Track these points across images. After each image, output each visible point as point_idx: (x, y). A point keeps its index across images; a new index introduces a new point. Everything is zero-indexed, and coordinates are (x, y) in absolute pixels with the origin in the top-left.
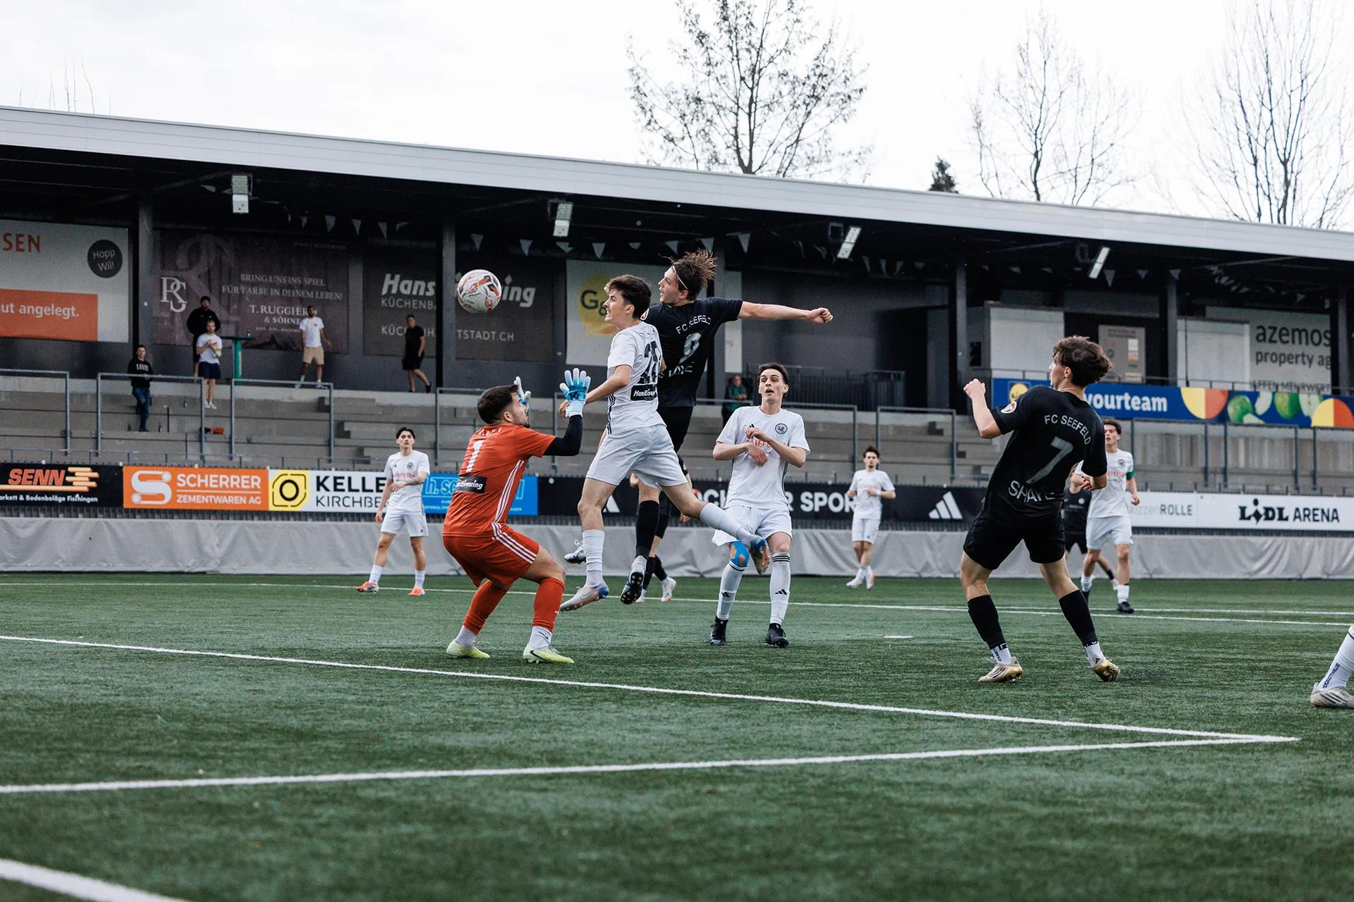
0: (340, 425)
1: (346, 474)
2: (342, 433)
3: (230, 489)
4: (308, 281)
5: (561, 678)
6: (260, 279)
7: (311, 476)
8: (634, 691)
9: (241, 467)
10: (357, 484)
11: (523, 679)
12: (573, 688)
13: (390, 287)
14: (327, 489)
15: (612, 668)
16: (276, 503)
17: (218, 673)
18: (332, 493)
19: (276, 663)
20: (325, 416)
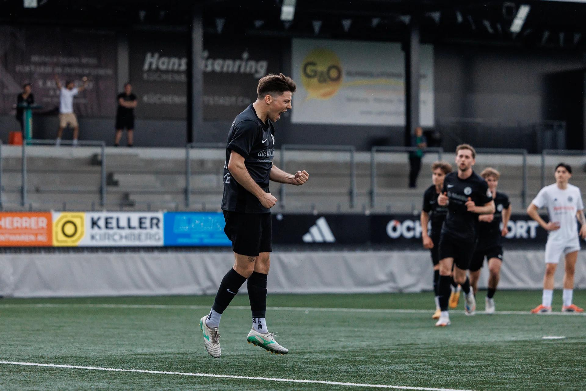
0: (110, 176)
1: (114, 215)
2: (111, 181)
3: (22, 229)
4: (85, 60)
5: (278, 376)
6: (47, 59)
7: (87, 217)
8: (335, 386)
9: (31, 212)
10: (123, 223)
11: (248, 378)
12: (287, 385)
13: (151, 64)
14: (99, 227)
15: (320, 367)
16: (59, 240)
17: (4, 377)
18: (104, 231)
19: (52, 369)
20: (97, 168)
